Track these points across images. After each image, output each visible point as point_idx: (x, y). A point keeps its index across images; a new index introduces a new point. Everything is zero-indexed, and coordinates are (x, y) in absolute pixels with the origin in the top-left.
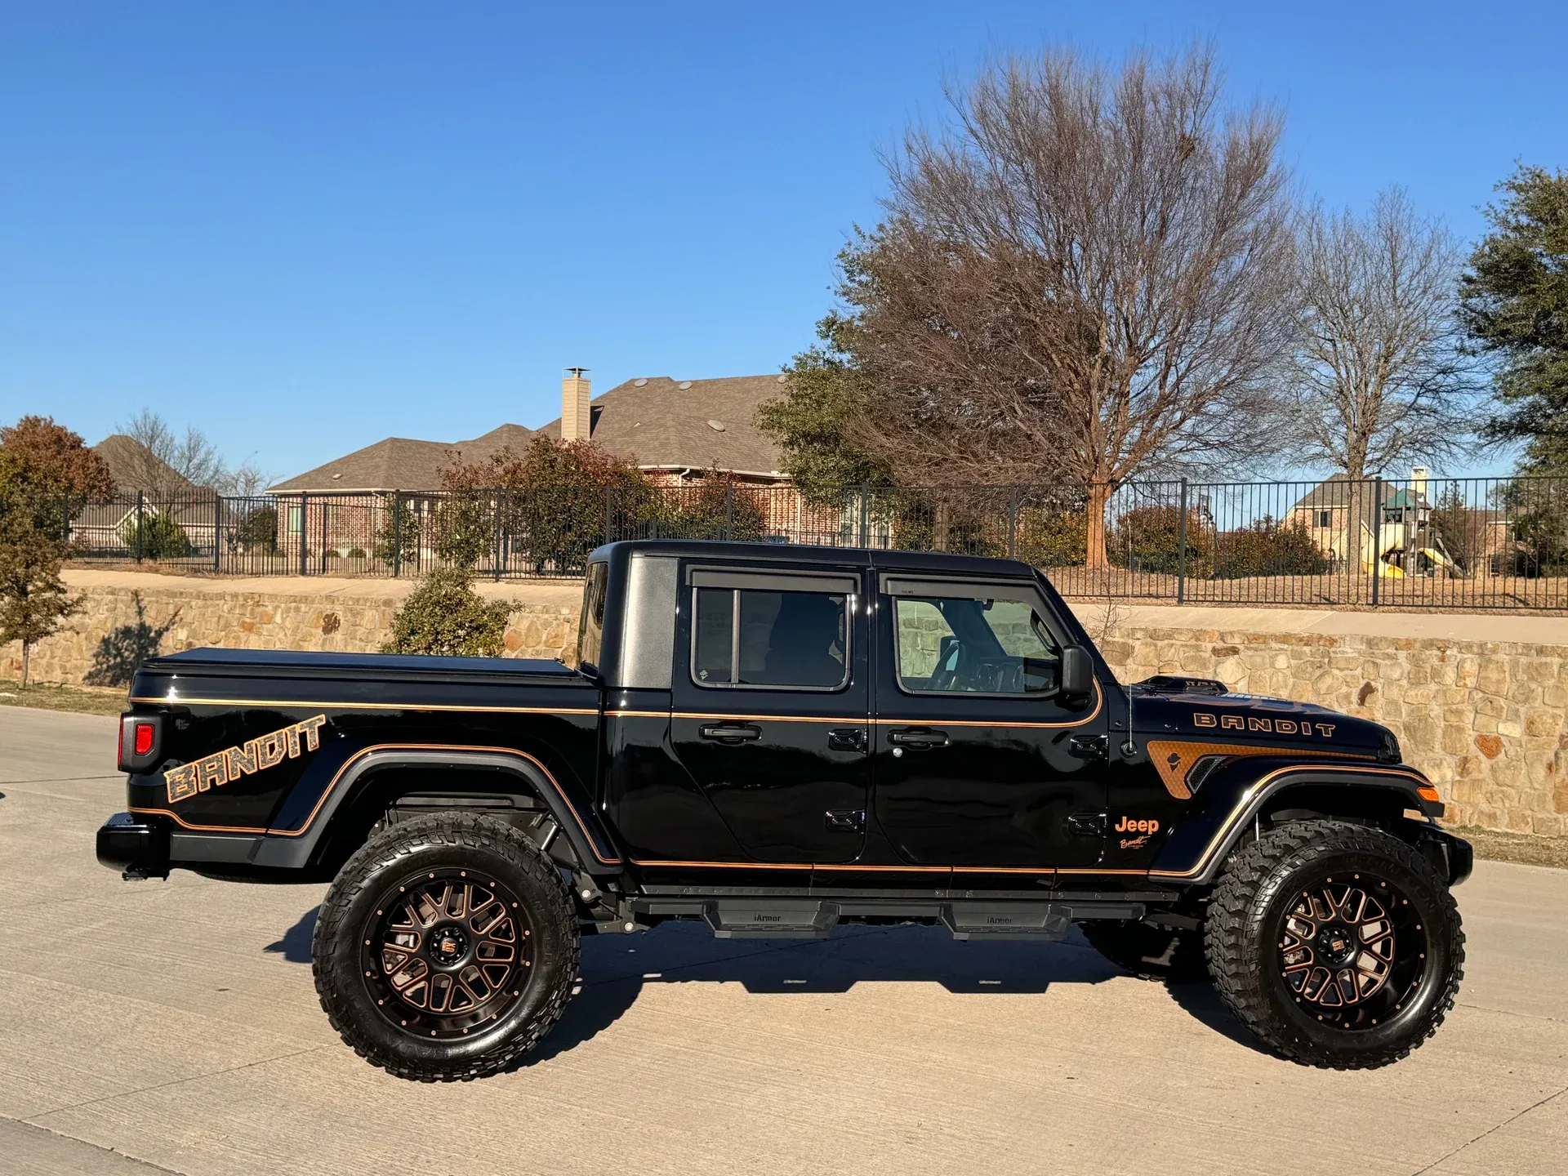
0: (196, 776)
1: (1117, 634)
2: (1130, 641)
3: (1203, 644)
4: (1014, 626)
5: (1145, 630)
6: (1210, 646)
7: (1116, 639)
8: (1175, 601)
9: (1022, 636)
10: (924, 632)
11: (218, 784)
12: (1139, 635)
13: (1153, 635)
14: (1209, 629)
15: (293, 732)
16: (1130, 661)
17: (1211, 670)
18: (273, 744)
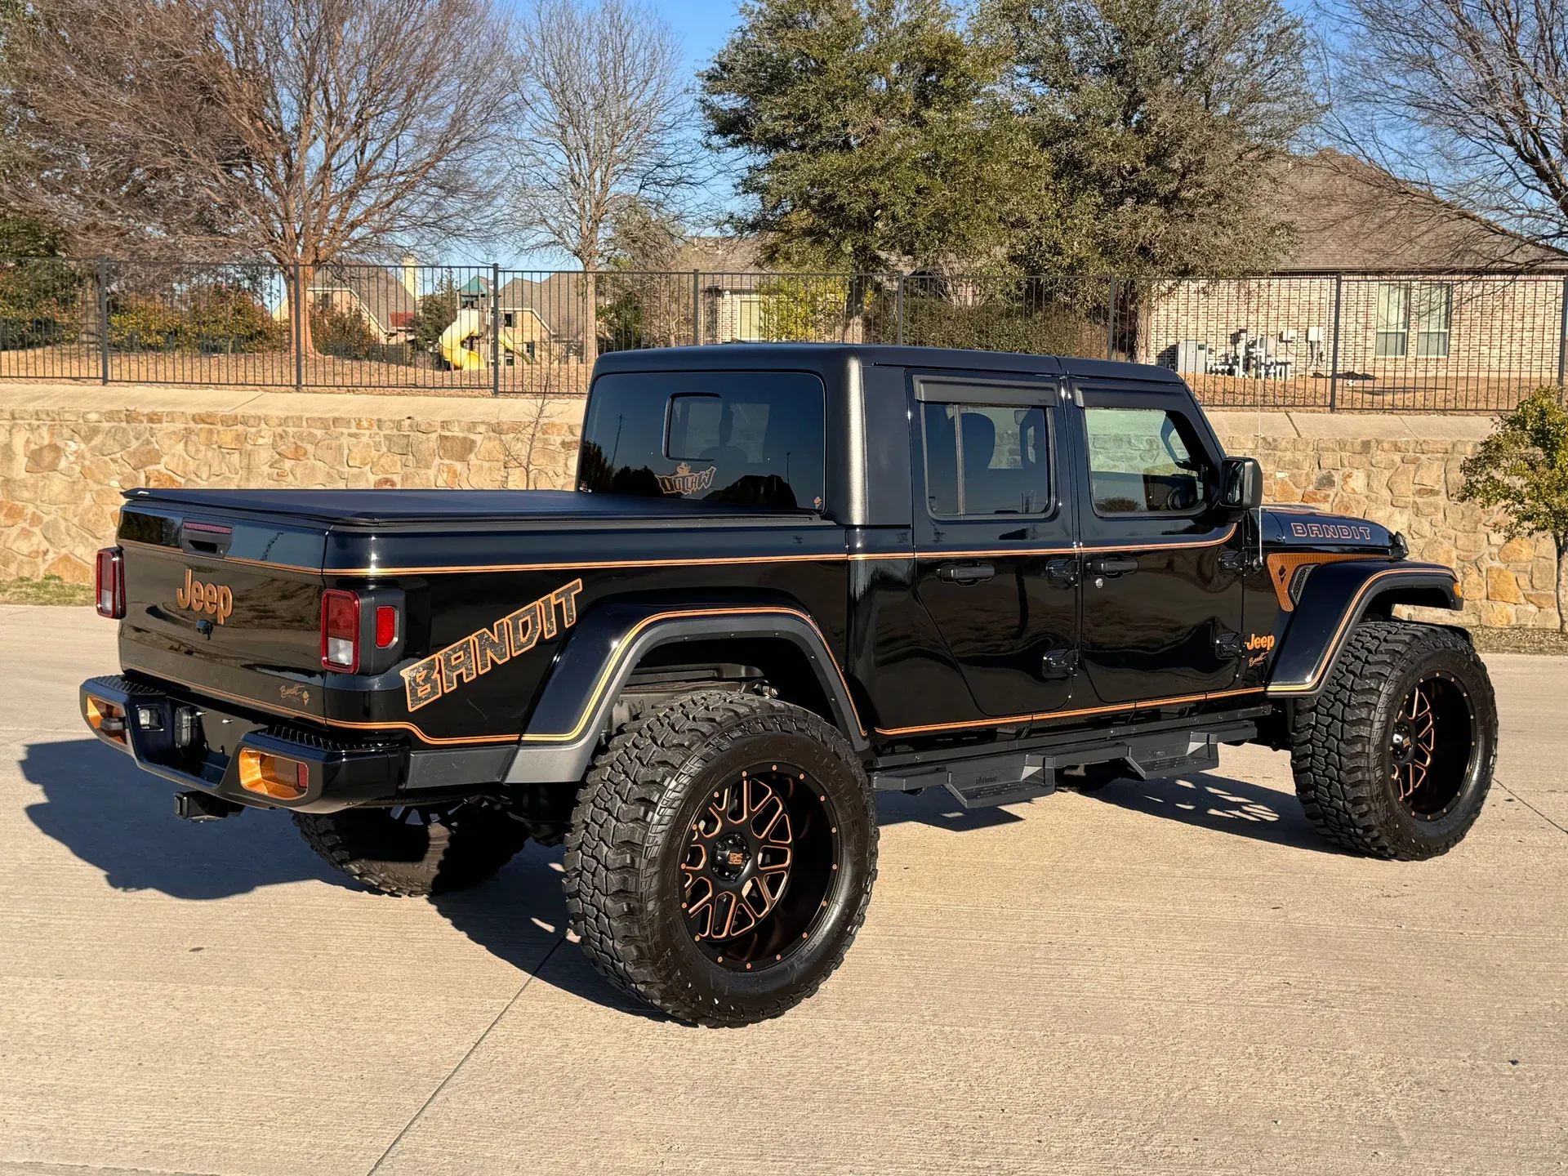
0: (440, 672)
1: (456, 429)
2: (472, 436)
3: (552, 438)
4: (335, 420)
5: (489, 424)
6: (559, 440)
7: (455, 434)
8: (489, 392)
9: (345, 431)
10: (220, 427)
11: (466, 681)
12: (482, 429)
13: (497, 429)
14: (557, 421)
15: (547, 603)
16: (472, 456)
17: (562, 462)
18: (527, 621)
